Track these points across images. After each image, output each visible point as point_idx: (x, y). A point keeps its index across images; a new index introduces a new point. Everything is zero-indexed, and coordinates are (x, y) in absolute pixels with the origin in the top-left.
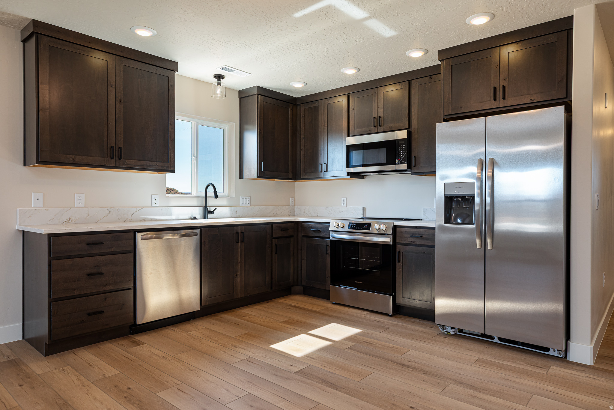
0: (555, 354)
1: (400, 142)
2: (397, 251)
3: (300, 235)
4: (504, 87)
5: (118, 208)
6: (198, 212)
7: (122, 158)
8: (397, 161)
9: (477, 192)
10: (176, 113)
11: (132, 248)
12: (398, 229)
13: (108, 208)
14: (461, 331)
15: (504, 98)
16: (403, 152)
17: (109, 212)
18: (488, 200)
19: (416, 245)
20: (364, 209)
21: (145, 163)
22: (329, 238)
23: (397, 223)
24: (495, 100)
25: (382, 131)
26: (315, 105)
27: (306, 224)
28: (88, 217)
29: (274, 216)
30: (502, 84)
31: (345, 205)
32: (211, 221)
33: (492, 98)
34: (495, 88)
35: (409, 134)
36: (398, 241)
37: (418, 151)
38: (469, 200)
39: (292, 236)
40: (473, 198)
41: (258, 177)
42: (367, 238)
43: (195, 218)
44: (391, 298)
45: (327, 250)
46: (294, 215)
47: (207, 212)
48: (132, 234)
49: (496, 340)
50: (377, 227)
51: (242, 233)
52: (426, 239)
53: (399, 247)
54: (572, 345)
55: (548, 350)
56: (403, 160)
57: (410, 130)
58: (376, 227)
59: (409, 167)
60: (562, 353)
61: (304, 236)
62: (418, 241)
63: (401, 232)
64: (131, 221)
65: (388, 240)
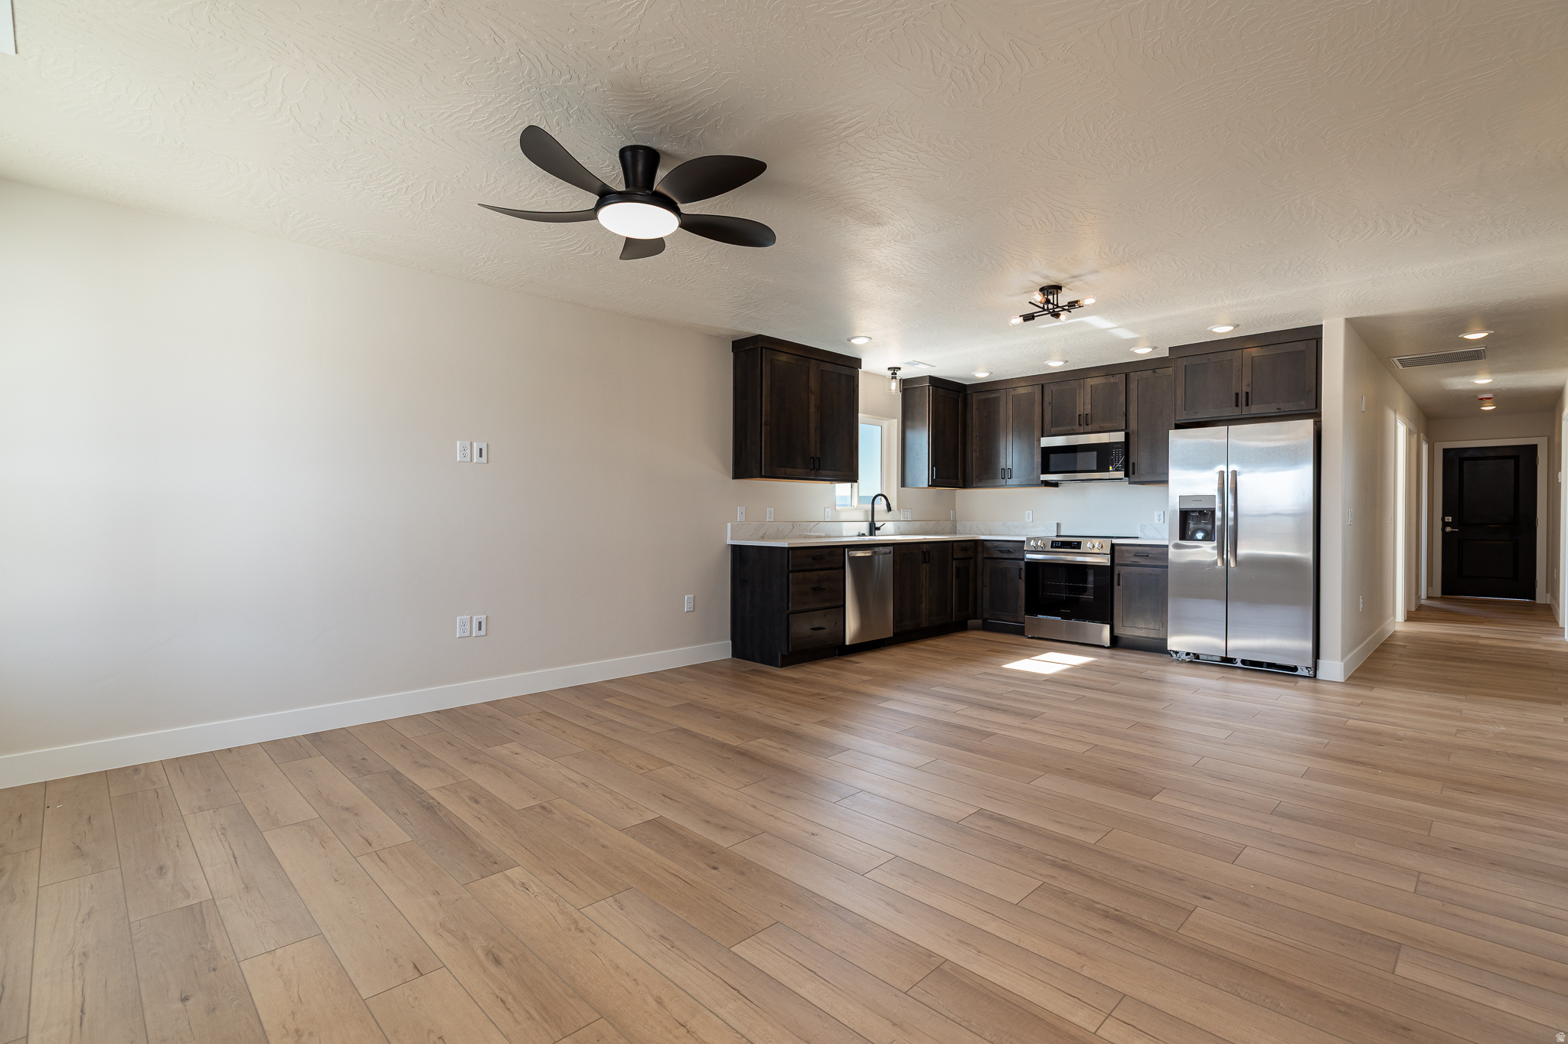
0: (1305, 673)
1: (1115, 446)
2: (1116, 572)
3: (980, 557)
4: (1247, 393)
5: (799, 523)
6: (864, 527)
7: (820, 468)
8: (1111, 467)
9: (1218, 505)
10: (860, 415)
11: (842, 565)
12: (1116, 547)
13: (792, 523)
14: (1197, 656)
15: (1247, 405)
16: (1119, 458)
17: (793, 527)
18: (1231, 514)
19: (1141, 566)
20: (1058, 525)
22: (1024, 559)
23: (1115, 541)
24: (1237, 406)
25: (1090, 431)
26: (994, 395)
27: (988, 544)
28: (778, 532)
29: (935, 534)
30: (1245, 389)
31: (1031, 519)
32: (879, 538)
33: (1234, 404)
34: (1237, 394)
35: (1127, 436)
36: (1116, 561)
37: (1140, 456)
38: (1207, 514)
39: (971, 558)
40: (1213, 512)
41: (929, 485)
42: (1080, 559)
43: (864, 535)
44: (1107, 628)
45: (1020, 575)
46: (955, 533)
47: (873, 529)
48: (841, 550)
49: (1239, 664)
50: (1089, 545)
51: (929, 552)
52: (1152, 558)
53: (1117, 569)
54: (1322, 662)
55: (1295, 669)
56: (1118, 467)
57: (1127, 431)
58: (1087, 545)
59: (1127, 475)
60: (1311, 672)
61: (985, 558)
62: (1142, 561)
63: (1122, 551)
64: (810, 537)
65: (1105, 561)
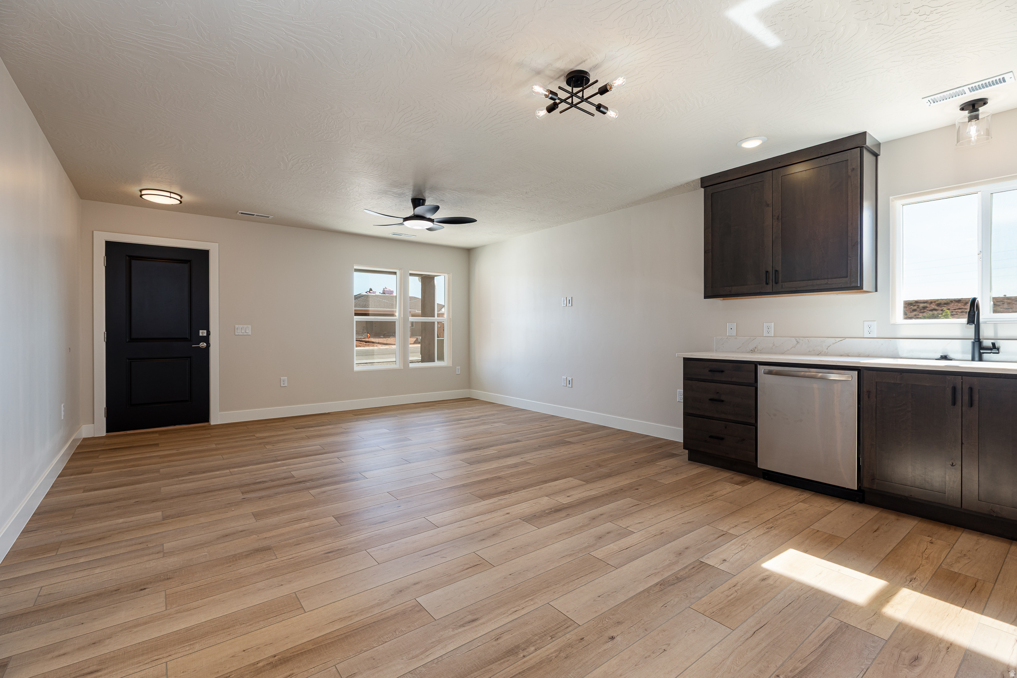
5: (808, 338)
7: (780, 281)
11: (753, 381)
13: (796, 338)
17: (798, 342)
21: (810, 283)
28: (774, 347)
47: (977, 349)
48: (753, 366)
51: (971, 388)
